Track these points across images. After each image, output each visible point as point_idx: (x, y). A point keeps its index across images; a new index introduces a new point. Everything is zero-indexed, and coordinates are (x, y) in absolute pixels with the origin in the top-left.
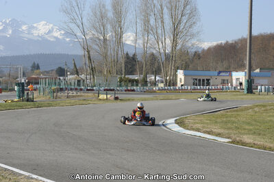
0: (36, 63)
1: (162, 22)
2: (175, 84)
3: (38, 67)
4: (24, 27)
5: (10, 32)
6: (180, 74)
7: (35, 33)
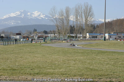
0: (35, 29)
1: (82, 18)
2: (86, 38)
3: (36, 31)
4: (29, 14)
5: (23, 15)
6: (88, 35)
7: (33, 16)
